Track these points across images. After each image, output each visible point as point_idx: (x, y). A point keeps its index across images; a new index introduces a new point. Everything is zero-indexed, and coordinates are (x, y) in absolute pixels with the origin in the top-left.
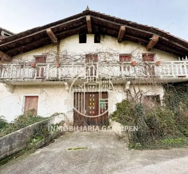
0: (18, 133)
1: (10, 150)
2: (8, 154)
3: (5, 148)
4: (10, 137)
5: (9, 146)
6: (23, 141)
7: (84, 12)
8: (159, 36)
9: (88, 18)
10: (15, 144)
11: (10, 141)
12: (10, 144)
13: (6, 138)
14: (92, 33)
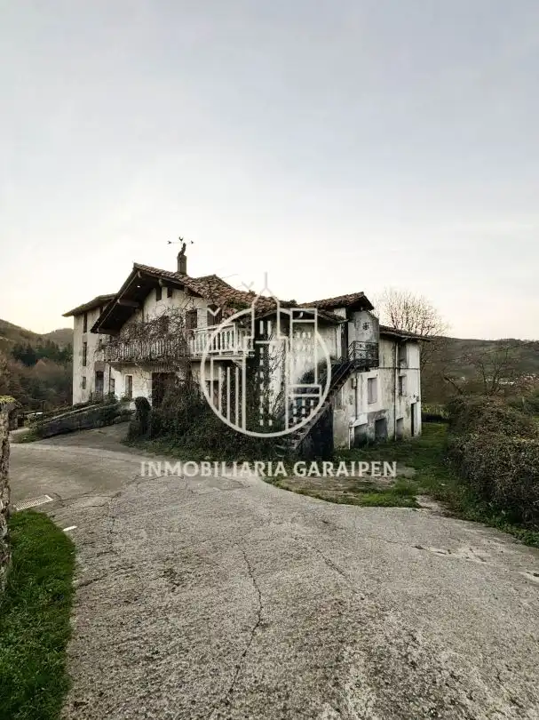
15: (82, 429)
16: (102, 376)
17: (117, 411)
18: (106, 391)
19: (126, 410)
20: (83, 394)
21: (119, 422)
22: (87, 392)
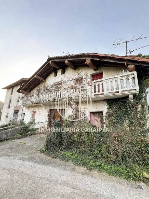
0: (10, 130)
1: (6, 137)
2: (6, 138)
3: (4, 136)
4: (7, 132)
5: (6, 135)
6: (12, 134)
7: (48, 60)
8: (91, 59)
9: (50, 62)
10: (9, 135)
11: (7, 133)
12: (7, 134)
13: (5, 132)
14: (60, 68)
15: (7, 140)
16: (18, 112)
17: (28, 129)
18: (19, 119)
19: (33, 128)
20: (6, 121)
21: (30, 135)
22: (8, 120)
